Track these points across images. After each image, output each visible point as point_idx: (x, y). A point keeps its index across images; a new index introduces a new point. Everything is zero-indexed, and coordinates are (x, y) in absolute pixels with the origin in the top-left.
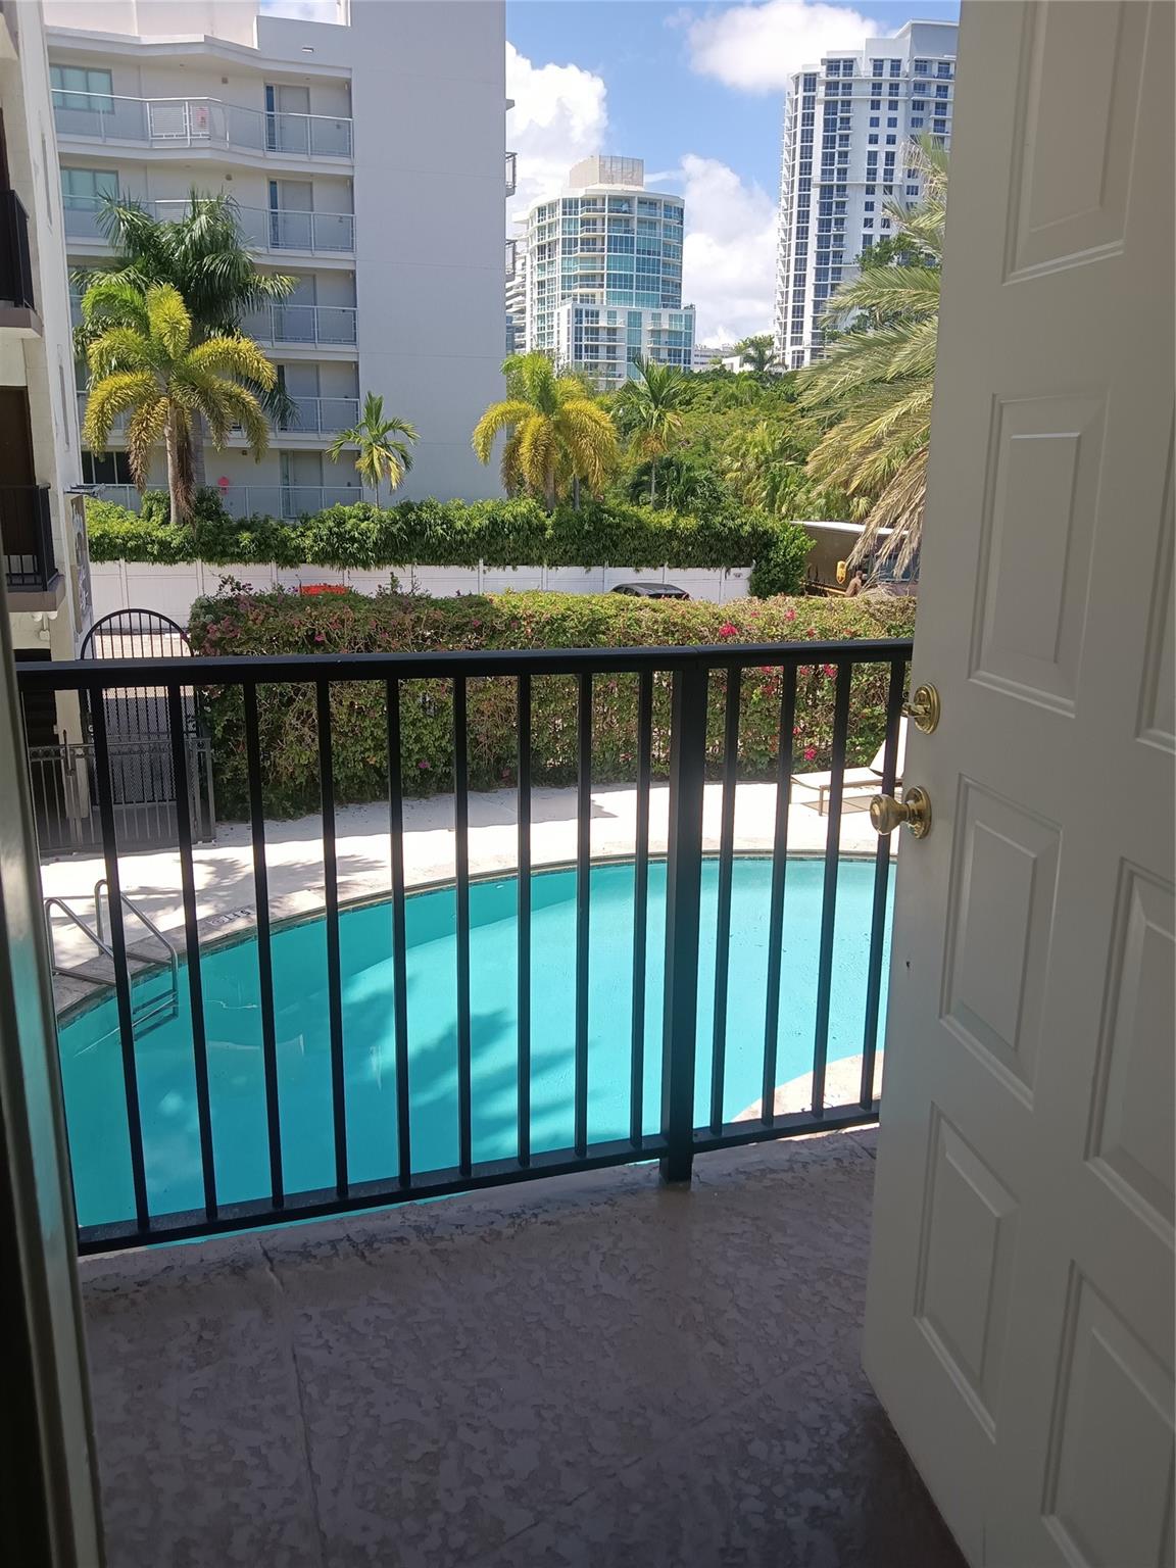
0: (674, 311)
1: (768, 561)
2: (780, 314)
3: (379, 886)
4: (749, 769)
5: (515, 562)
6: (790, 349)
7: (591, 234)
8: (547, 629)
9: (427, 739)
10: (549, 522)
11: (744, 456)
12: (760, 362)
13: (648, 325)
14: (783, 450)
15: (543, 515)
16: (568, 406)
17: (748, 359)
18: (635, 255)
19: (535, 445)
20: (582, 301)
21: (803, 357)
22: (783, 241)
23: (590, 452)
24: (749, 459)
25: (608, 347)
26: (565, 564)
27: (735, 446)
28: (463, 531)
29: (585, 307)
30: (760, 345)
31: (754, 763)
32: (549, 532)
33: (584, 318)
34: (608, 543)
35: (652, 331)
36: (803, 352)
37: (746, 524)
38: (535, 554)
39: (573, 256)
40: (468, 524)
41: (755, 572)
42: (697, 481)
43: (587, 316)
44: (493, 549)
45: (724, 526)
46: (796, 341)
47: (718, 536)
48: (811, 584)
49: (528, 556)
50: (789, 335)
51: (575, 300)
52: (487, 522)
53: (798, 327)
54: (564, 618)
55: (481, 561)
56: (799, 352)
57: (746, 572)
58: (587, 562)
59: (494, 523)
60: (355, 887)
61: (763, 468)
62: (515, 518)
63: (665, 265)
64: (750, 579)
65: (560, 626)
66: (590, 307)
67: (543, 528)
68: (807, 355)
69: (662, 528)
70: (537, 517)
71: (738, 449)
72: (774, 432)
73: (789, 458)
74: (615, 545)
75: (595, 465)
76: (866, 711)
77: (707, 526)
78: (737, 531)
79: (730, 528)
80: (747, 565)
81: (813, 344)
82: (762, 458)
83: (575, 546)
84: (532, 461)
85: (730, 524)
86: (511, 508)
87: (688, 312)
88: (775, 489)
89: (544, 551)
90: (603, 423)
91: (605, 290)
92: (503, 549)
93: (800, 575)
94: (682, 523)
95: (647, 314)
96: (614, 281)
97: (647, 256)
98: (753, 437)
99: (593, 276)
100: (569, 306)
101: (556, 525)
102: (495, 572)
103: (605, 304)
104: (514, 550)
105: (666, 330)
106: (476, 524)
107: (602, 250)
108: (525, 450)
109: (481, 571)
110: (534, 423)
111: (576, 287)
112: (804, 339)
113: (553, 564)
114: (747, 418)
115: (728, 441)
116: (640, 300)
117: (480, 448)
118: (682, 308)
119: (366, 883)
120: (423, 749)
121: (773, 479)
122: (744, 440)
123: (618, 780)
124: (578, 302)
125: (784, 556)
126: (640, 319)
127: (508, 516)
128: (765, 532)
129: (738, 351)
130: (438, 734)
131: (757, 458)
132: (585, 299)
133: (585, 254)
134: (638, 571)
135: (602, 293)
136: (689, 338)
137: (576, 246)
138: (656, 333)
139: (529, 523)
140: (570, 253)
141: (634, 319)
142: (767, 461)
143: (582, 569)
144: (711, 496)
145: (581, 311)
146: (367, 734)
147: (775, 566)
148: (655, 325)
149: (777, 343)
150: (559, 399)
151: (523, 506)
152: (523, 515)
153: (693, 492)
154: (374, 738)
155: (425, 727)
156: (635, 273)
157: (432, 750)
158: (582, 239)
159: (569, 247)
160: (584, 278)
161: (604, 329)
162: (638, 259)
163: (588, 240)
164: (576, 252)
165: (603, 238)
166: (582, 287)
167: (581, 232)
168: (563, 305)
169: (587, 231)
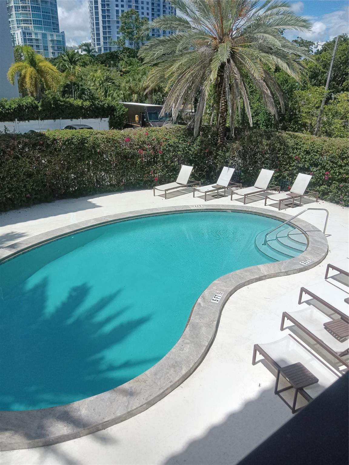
0: (57, 34)
1: (114, 116)
2: (92, 35)
3: (30, 243)
4: (138, 186)
5: (29, 119)
6: (97, 47)
7: (24, 5)
8: (67, 143)
9: (28, 186)
10: (39, 105)
11: (94, 82)
12: (89, 51)
13: (49, 38)
14: (107, 79)
15: (36, 102)
16: (40, 64)
17: (85, 50)
18: (41, 13)
19: (31, 78)
20: (25, 29)
21: (101, 50)
22: (90, 10)
23: (51, 80)
24: (96, 82)
25: (37, 45)
26: (47, 119)
27: (91, 78)
28: (8, 109)
29: (26, 31)
30: (87, 45)
31: (139, 184)
32: (40, 108)
33: (27, 35)
34: (61, 111)
35: (51, 40)
36: (101, 48)
37: (105, 103)
38: (36, 116)
39: (19, 12)
40: (10, 106)
41: (110, 119)
42: (85, 90)
43: (27, 34)
44: (20, 115)
45: (99, 104)
46: (99, 44)
47: (97, 108)
48: (127, 122)
49: (33, 117)
50: (96, 42)
51: (22, 28)
52: (17, 106)
53: (98, 40)
54: (72, 139)
55: (16, 120)
56: (100, 48)
57: (107, 119)
58: (54, 118)
59: (19, 106)
60: (20, 245)
61: (101, 85)
62: (27, 104)
63: (52, 17)
64: (109, 122)
65: (71, 141)
66: (28, 31)
67: (37, 107)
68: (103, 49)
69: (78, 106)
70: (35, 103)
71: (92, 79)
72: (103, 73)
73: (108, 82)
74: (63, 112)
75: (53, 85)
76: (172, 164)
77: (94, 104)
78: (103, 106)
79: (101, 105)
80: (107, 117)
81: (104, 45)
82: (101, 82)
83: (49, 113)
84: (31, 84)
85: (101, 103)
86: (25, 101)
87: (62, 34)
88: (106, 92)
89: (38, 115)
90: (54, 70)
91: (32, 25)
92: (24, 115)
93: (124, 120)
94: (85, 103)
95: (48, 33)
96: (35, 22)
97: (46, 14)
98: (97, 75)
99: (28, 20)
100: (21, 31)
101: (42, 106)
102: (22, 123)
103: (33, 30)
104: (28, 115)
105: (55, 40)
106: (13, 106)
107: (29, 11)
108: (27, 80)
109: (17, 123)
110: (30, 71)
111: (22, 24)
112: (101, 44)
113: (42, 119)
114: (94, 69)
115: (89, 77)
116: (46, 29)
117: (11, 79)
118: (60, 32)
119: (24, 243)
120: (27, 190)
121: (105, 89)
122: (94, 76)
123: (96, 194)
124: (24, 29)
125: (119, 114)
126: (46, 36)
127: (24, 103)
128: (112, 106)
129: (80, 47)
130: (32, 184)
131: (99, 82)
132: (26, 28)
133: (23, 12)
134: (72, 120)
135: (32, 27)
136: (64, 42)
137: (20, 9)
138: (52, 41)
139: (32, 105)
140: (18, 11)
141: (44, 36)
142: (102, 83)
143: (52, 121)
144: (90, 94)
145: (25, 33)
146: (6, 186)
147: (117, 117)
148: (52, 38)
149: (92, 45)
150: (37, 62)
151: (29, 100)
152: (30, 103)
153: (83, 93)
154: (8, 188)
155: (27, 182)
156: (42, 20)
157: (30, 190)
158: (21, 6)
159: (17, 9)
160: (24, 20)
161: (34, 39)
162: (43, 15)
163: (24, 7)
164: (20, 11)
165: (29, 6)
166: (24, 24)
167: (21, 3)
168: (18, 30)
169: (23, 3)
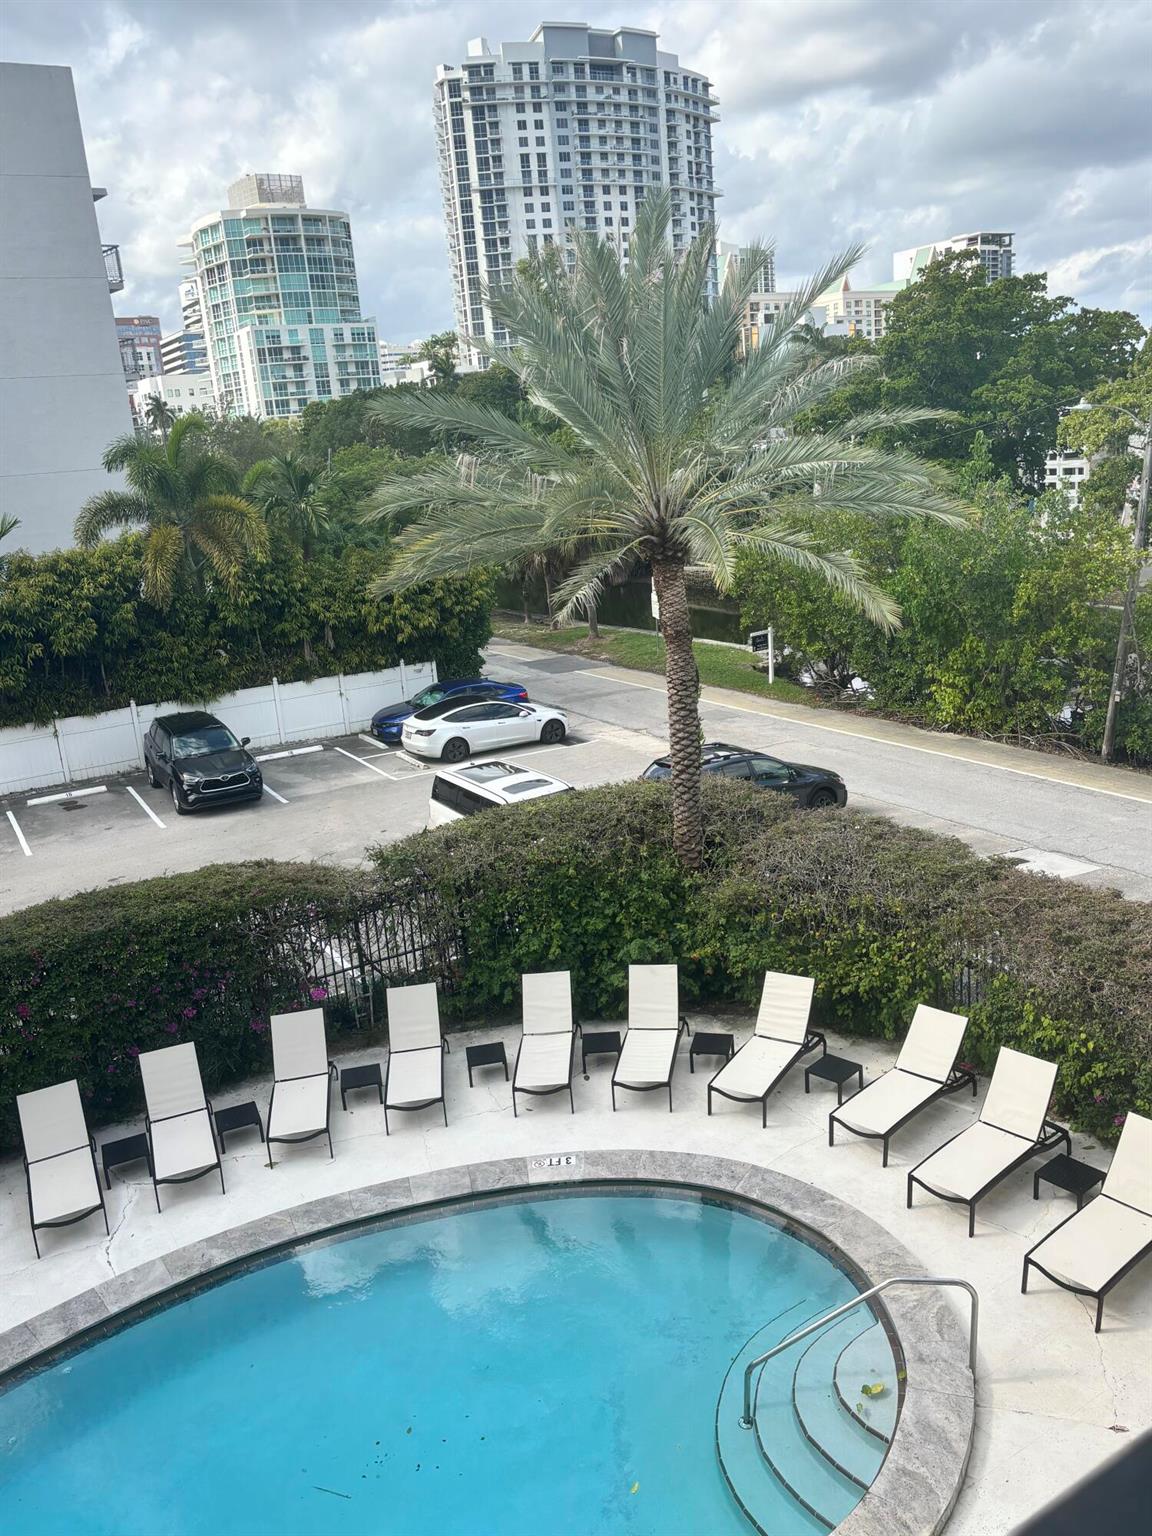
0: (355, 325)
7: (259, 255)
13: (330, 340)
18: (308, 273)
20: (260, 322)
29: (265, 328)
33: (265, 340)
35: (336, 346)
39: (245, 278)
43: (268, 337)
51: (253, 322)
63: (340, 280)
66: (270, 328)
87: (369, 325)
91: (282, 310)
95: (328, 329)
96: (290, 300)
97: (319, 273)
99: (268, 298)
100: (248, 329)
103: (284, 323)
105: (350, 345)
107: (273, 270)
111: (252, 309)
116: (320, 317)
118: (363, 321)
124: (257, 323)
126: (322, 335)
132: (263, 320)
133: (256, 275)
135: (280, 313)
137: (245, 267)
140: (240, 275)
141: (316, 336)
145: (261, 333)
148: (337, 340)
156: (309, 290)
158: (250, 260)
159: (239, 269)
160: (259, 299)
161: (287, 348)
162: (311, 276)
163: (257, 260)
164: (247, 273)
165: (272, 258)
166: (258, 308)
167: (249, 253)
168: (241, 327)
169: (255, 252)
